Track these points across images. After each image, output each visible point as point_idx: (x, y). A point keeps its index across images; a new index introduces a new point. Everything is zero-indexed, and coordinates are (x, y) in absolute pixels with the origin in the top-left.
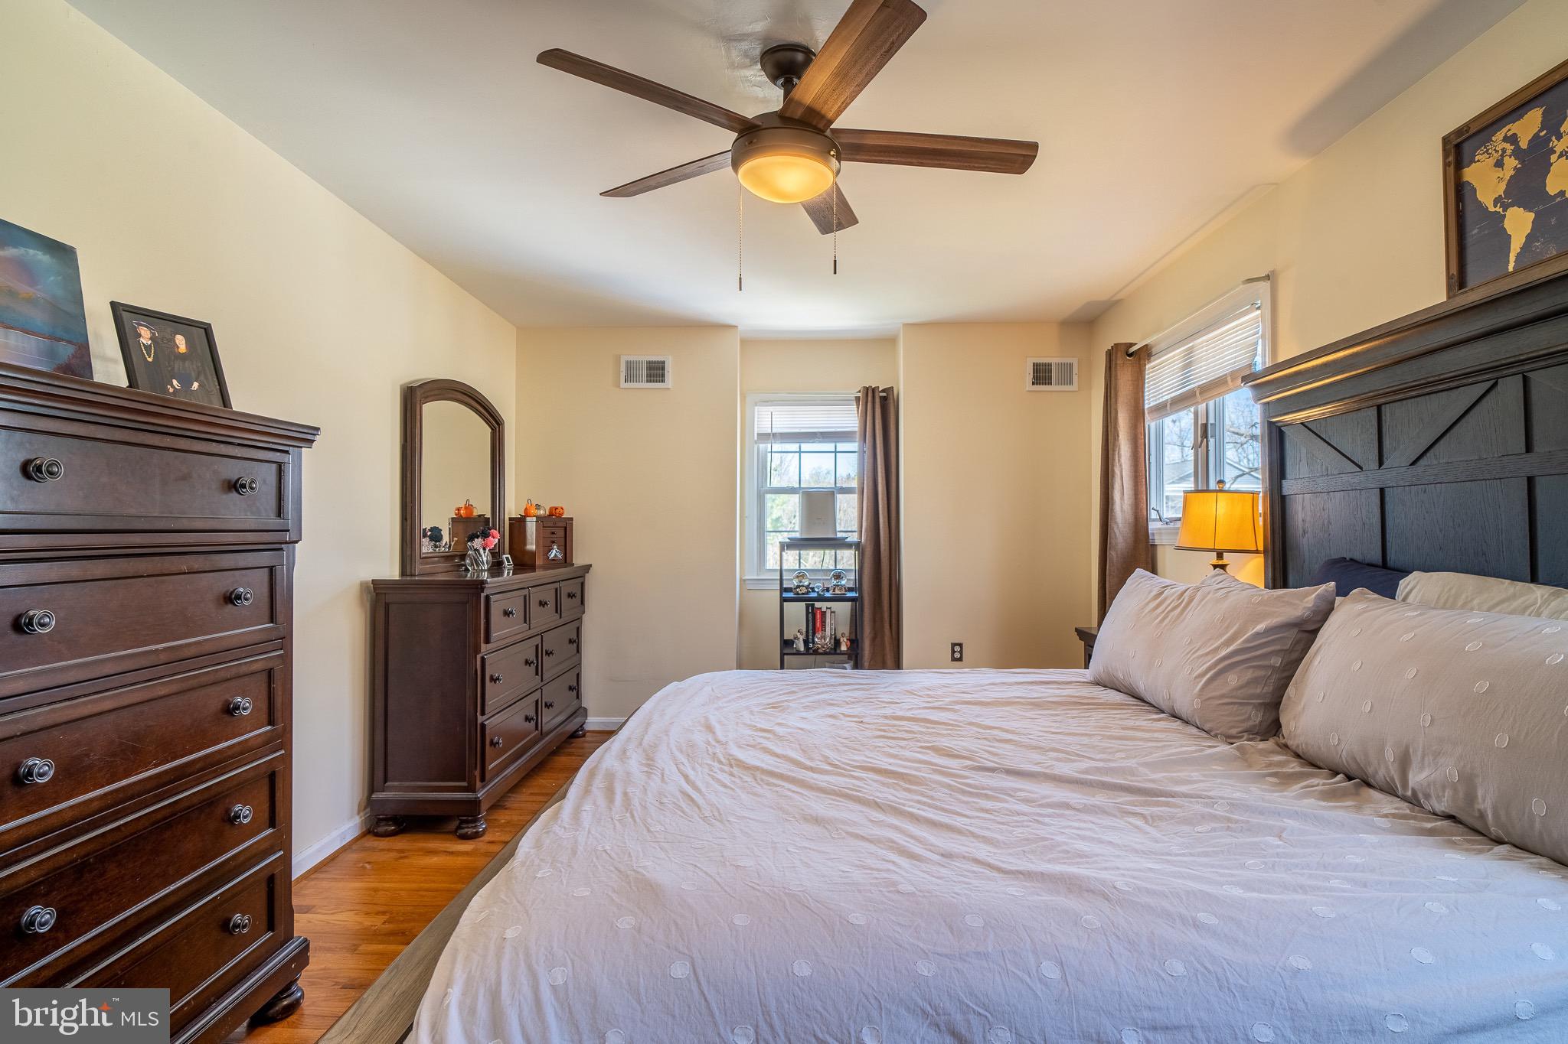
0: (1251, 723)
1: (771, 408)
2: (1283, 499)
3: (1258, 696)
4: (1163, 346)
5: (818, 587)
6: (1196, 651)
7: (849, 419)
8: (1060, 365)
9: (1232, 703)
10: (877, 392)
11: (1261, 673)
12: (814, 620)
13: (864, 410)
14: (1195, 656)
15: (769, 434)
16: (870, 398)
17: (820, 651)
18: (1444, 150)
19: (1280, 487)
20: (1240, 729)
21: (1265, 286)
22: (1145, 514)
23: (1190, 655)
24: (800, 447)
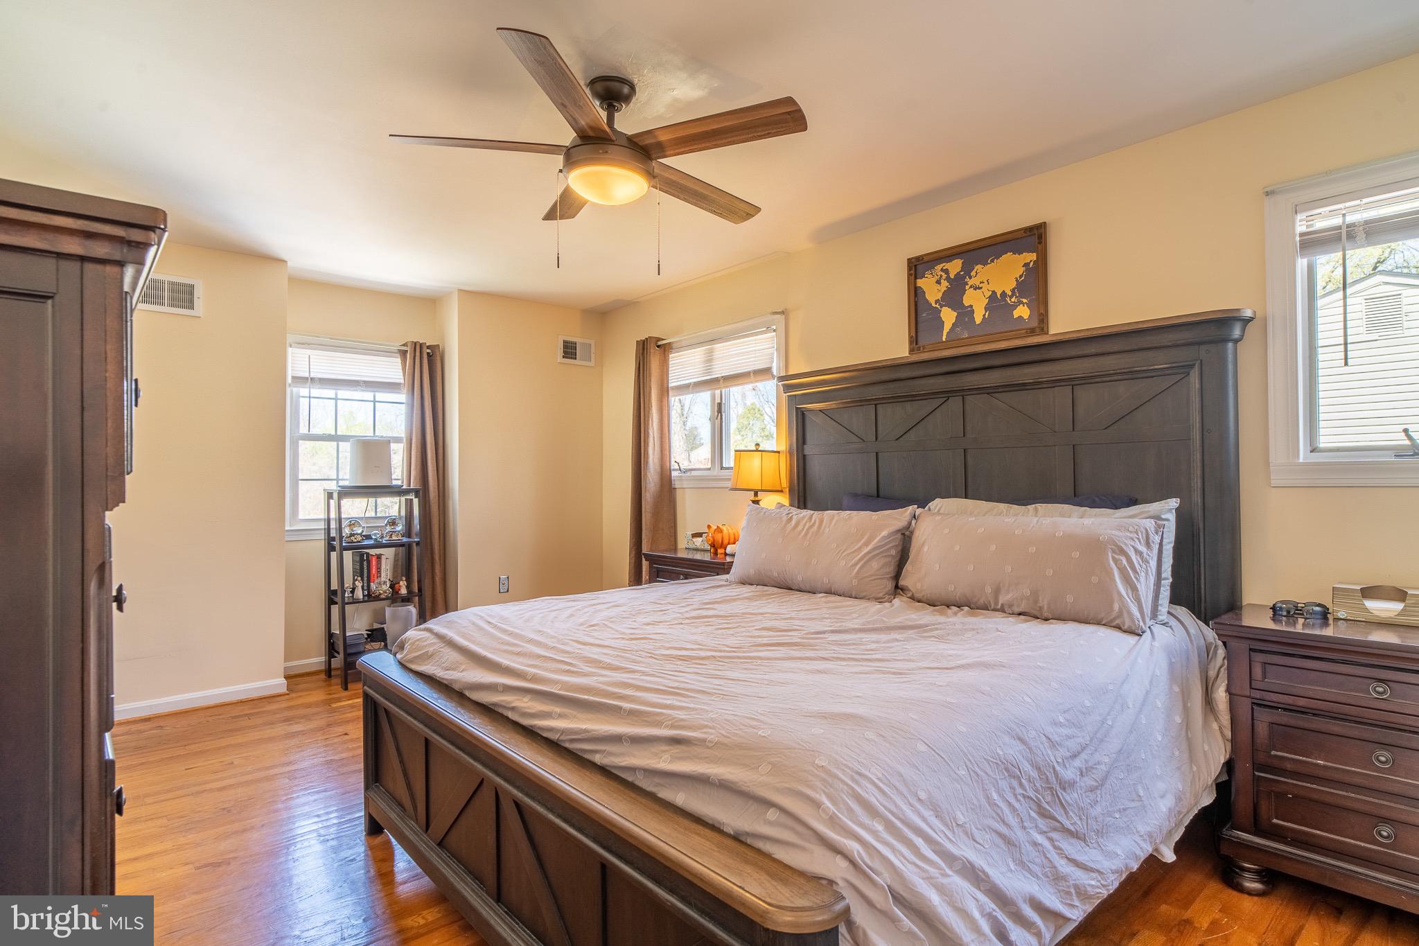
0: (887, 589)
1: (309, 352)
2: (804, 456)
3: (888, 573)
4: (684, 344)
5: (375, 534)
6: (844, 551)
7: (392, 369)
8: (583, 344)
9: (875, 579)
10: (425, 348)
11: (887, 560)
12: (365, 567)
13: (412, 365)
14: (844, 554)
15: (307, 378)
16: (418, 354)
17: (382, 596)
18: (908, 266)
19: (803, 449)
20: (884, 593)
21: (781, 318)
22: (668, 465)
23: (840, 554)
24: (336, 394)
